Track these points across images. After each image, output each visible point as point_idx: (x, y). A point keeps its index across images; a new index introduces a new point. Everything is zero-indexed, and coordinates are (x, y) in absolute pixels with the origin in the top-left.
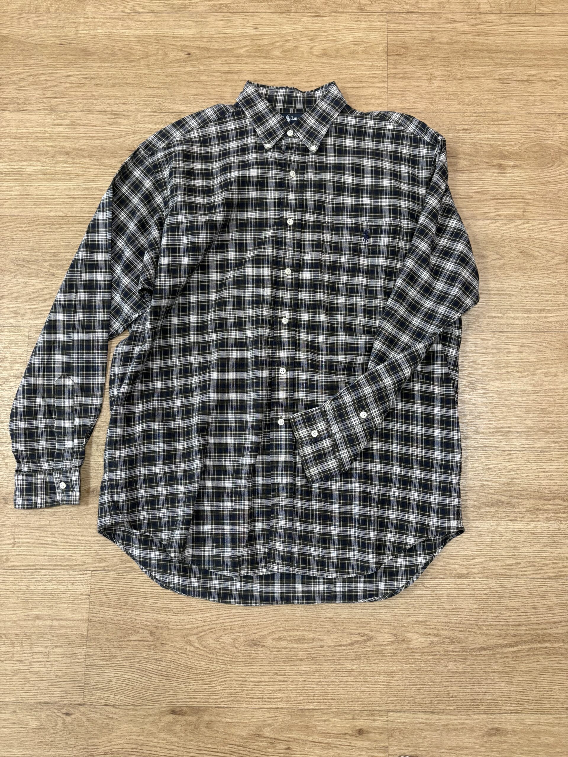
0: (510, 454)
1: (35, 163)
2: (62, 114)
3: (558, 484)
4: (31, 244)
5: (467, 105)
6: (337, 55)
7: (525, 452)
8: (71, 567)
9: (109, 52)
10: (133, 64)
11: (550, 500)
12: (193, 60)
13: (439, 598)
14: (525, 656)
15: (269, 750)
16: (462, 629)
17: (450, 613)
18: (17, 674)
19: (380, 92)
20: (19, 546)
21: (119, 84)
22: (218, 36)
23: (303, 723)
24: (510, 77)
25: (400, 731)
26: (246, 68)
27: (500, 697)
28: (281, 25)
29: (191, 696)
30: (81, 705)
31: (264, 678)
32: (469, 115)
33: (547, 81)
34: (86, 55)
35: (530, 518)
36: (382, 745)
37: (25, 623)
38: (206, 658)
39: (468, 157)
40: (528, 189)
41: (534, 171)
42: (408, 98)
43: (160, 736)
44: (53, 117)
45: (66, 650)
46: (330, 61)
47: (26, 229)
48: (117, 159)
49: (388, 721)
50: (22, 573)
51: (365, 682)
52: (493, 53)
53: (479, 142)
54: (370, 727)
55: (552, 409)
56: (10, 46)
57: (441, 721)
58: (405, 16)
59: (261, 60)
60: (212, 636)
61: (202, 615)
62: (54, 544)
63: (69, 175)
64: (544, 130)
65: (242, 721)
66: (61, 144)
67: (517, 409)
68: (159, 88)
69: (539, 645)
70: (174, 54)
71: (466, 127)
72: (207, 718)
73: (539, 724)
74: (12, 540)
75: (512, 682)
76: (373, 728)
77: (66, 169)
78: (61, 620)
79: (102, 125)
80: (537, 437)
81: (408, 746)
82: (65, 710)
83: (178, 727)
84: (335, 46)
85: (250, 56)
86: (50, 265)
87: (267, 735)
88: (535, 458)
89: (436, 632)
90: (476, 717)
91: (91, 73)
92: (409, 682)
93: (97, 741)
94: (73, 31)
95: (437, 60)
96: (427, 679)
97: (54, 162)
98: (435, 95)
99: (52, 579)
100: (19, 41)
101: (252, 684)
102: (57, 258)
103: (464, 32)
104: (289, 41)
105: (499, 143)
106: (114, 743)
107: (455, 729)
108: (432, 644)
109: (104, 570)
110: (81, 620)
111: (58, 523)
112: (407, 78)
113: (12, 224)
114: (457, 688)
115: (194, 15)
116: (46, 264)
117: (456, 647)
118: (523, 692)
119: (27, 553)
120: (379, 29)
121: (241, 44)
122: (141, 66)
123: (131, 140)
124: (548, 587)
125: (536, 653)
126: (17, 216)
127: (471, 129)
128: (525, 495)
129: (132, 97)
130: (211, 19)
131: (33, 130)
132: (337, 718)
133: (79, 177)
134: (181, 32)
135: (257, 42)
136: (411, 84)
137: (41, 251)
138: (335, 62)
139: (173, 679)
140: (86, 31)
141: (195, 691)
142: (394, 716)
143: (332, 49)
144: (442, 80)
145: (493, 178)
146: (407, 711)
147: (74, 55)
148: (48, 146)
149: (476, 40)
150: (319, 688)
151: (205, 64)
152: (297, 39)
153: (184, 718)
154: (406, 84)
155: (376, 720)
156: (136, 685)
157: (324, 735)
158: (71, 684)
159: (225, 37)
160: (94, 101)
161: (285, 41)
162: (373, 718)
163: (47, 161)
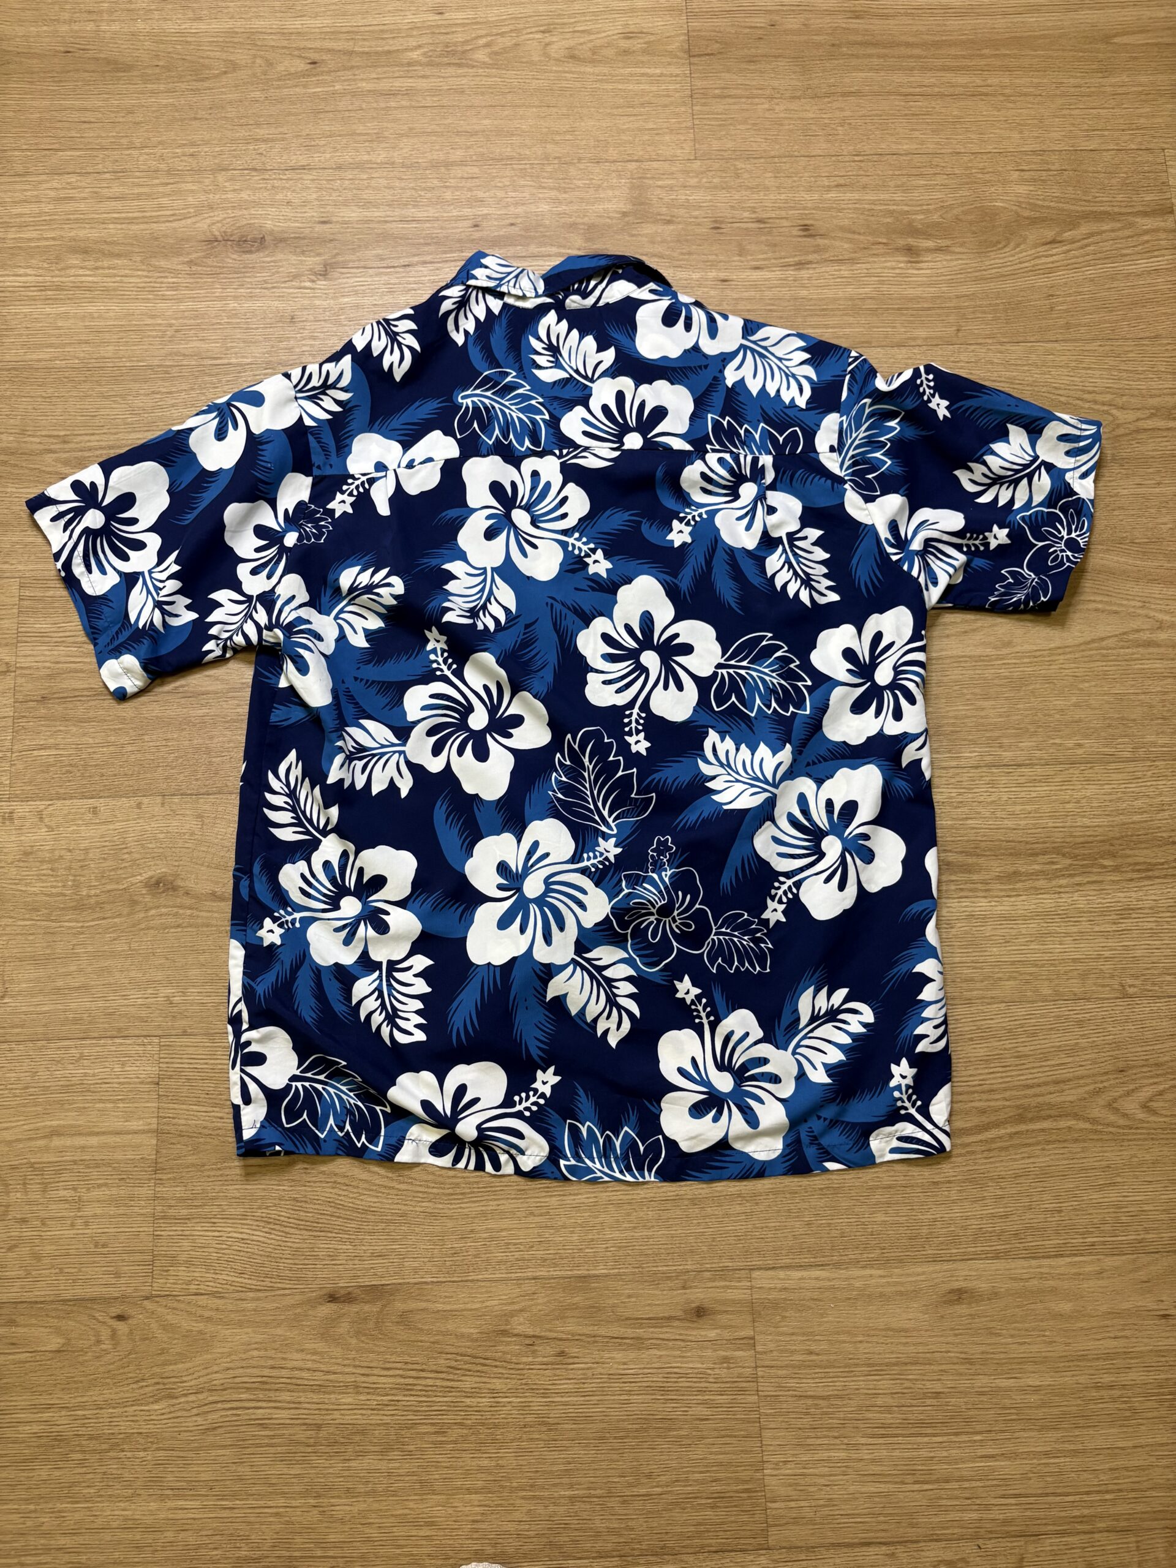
0: (958, 774)
1: (22, 271)
2: (73, 179)
3: (1050, 825)
4: (17, 423)
5: (843, 141)
6: (595, 57)
7: (984, 769)
8: (119, 1030)
9: (161, 63)
10: (206, 84)
11: (1037, 855)
12: (322, 74)
14: (1006, 1149)
15: (524, 1359)
18: (15, 1246)
19: (679, 123)
20: (12, 997)
21: (182, 120)
22: (367, 29)
23: (587, 1303)
24: (918, 90)
25: (775, 1305)
26: (422, 84)
27: (965, 1228)
28: (486, 6)
29: (367, 1264)
30: (147, 1298)
31: (506, 1223)
32: (847, 159)
33: (986, 95)
34: (118, 70)
35: (1001, 890)
36: (743, 1334)
37: (33, 1143)
38: (391, 1191)
39: (850, 236)
40: (964, 290)
41: (972, 256)
42: (732, 133)
43: (307, 1346)
44: (55, 185)
45: (114, 1191)
46: (582, 69)
47: (8, 393)
48: (181, 259)
49: (751, 1288)
50: (21, 1047)
51: (705, 1217)
52: (885, 47)
53: (868, 207)
54: (717, 1302)
55: (1031, 688)
57: (852, 1281)
59: (451, 70)
62: (84, 988)
63: (89, 289)
64: (986, 183)
65: (469, 1306)
66: (72, 234)
67: (965, 691)
68: (258, 125)
69: (1031, 1126)
70: (286, 63)
71: (842, 181)
72: (400, 1306)
73: (1042, 1277)
75: (984, 1198)
76: (724, 1302)
77: (84, 279)
78: (104, 1133)
79: (149, 196)
80: (1005, 741)
81: (793, 1334)
82: (115, 1311)
83: (344, 1328)
84: (591, 41)
85: (430, 64)
86: (57, 460)
87: (520, 1329)
88: (1004, 779)
90: (920, 1270)
91: (127, 102)
92: (789, 1211)
93: (180, 1366)
94: (90, 26)
95: (782, 63)
96: (822, 1203)
97: (59, 267)
98: (782, 125)
99: (82, 1057)
101: (485, 1235)
104: (502, 34)
105: (906, 208)
106: (216, 1368)
107: (882, 1295)
109: (185, 1034)
110: (144, 1132)
111: (90, 949)
112: (729, 96)
114: (880, 1217)
116: (48, 458)
118: (1006, 1216)
119: (31, 1009)
120: (671, 9)
121: (411, 42)
122: (223, 86)
123: (208, 221)
124: (1042, 1016)
125: (1028, 1141)
127: (850, 185)
128: (990, 850)
129: (206, 143)
131: (18, 210)
132: (653, 1289)
133: (108, 292)
134: (297, 24)
135: (442, 37)
136: (736, 107)
137: (39, 433)
138: (591, 70)
139: (330, 1235)
140: (115, 27)
141: (373, 1255)
142: (762, 1278)
143: (584, 47)
144: (793, 98)
145: (897, 271)
146: (787, 1267)
147: (93, 71)
148: (47, 239)
149: (852, 26)
150: (616, 1234)
151: (345, 81)
152: (517, 30)
153: (354, 1308)
154: (727, 107)
155: (728, 1287)
156: (256, 1252)
157: (629, 1322)
158: (125, 1257)
159: (382, 31)
160: (135, 153)
161: (497, 34)
162: (723, 1283)
163: (46, 265)
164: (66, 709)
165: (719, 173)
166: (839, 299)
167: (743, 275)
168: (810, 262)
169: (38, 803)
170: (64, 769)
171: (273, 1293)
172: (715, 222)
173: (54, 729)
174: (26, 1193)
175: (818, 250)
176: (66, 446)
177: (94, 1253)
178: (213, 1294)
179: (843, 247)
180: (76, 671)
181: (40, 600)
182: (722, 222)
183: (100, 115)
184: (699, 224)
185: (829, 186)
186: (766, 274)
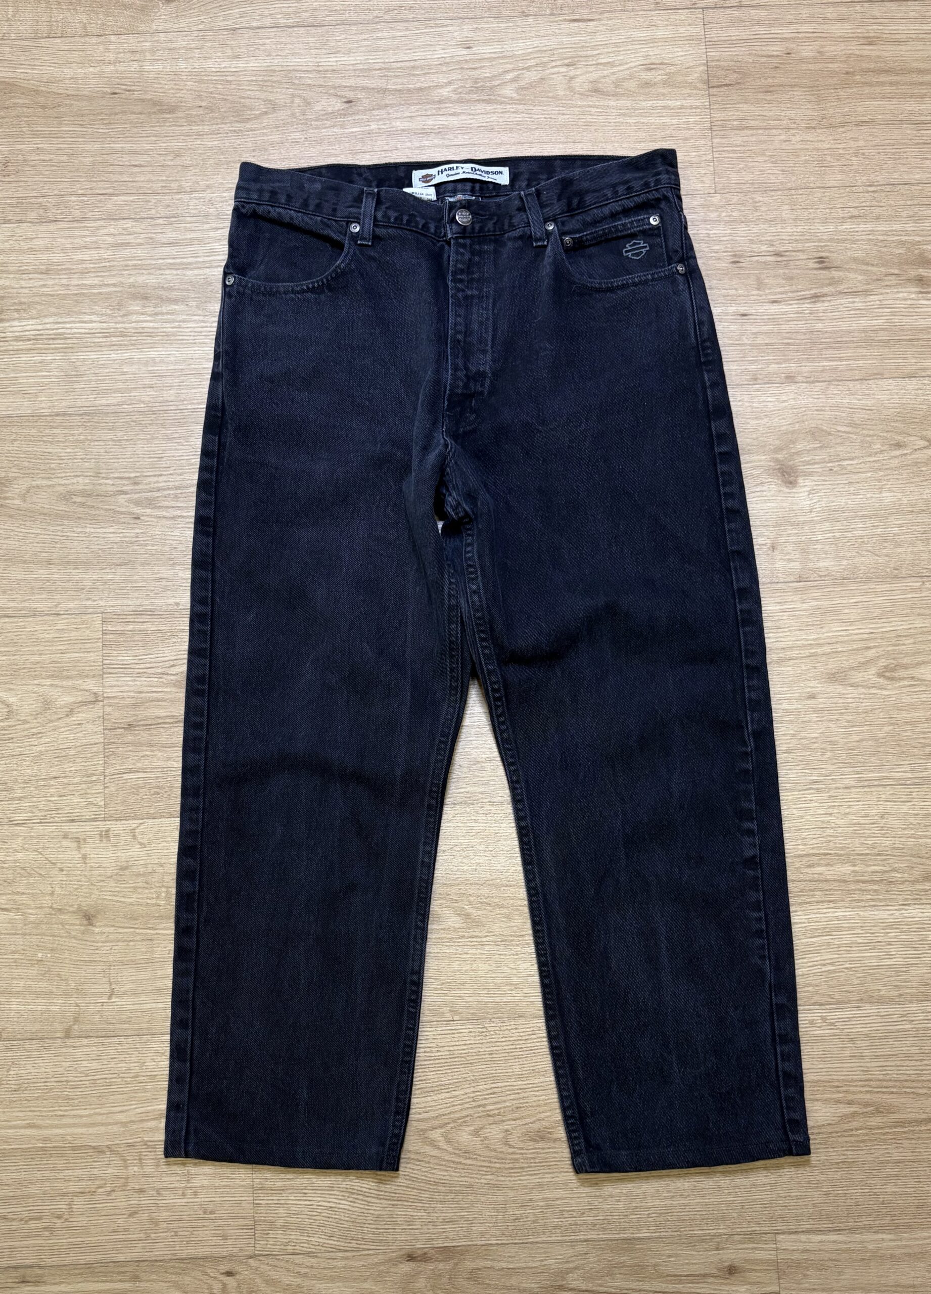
1: (87, 318)
2: (129, 224)
4: (92, 465)
5: (857, 171)
6: (618, 90)
9: (203, 104)
10: (248, 126)
12: (358, 113)
13: (852, 1040)
16: (894, 1090)
17: (873, 1064)
18: (136, 1213)
19: (699, 156)
20: (118, 996)
22: (399, 65)
23: (633, 1262)
25: (798, 1264)
26: (454, 121)
28: (513, 39)
29: (439, 1228)
30: (251, 1257)
31: (560, 1193)
32: (861, 189)
34: (163, 112)
36: (769, 1288)
38: (459, 1166)
39: (864, 267)
42: (751, 165)
44: (112, 231)
46: (606, 103)
47: (82, 437)
49: (777, 1249)
50: (130, 1041)
52: (897, 74)
53: (881, 238)
54: (746, 1261)
56: (20, 101)
57: (866, 1244)
58: (736, 13)
59: (481, 107)
60: (467, 1129)
61: (448, 1095)
63: (150, 335)
65: (530, 1265)
66: (131, 280)
70: (323, 103)
71: (856, 212)
72: (469, 1264)
74: (107, 986)
76: (754, 1262)
77: (145, 325)
79: (201, 241)
82: (224, 1268)
83: (421, 1283)
84: (614, 73)
85: (460, 101)
86: (129, 501)
87: (574, 1284)
89: (850, 1097)
91: (175, 144)
92: (809, 1182)
94: (135, 66)
95: (798, 93)
96: (838, 1175)
97: (122, 313)
98: (798, 156)
100: (37, 91)
101: (542, 1204)
102: (141, 487)
103: (845, 39)
104: (528, 69)
105: (917, 239)
107: (892, 1256)
108: (844, 1118)
113: (55, 431)
114: (890, 1188)
115: (353, 28)
116: (122, 499)
117: (885, 1119)
119: (136, 1007)
120: (690, 38)
121: (442, 79)
122: (265, 128)
126: (64, 415)
127: (864, 216)
130: (385, 34)
131: (78, 256)
132: (690, 1250)
133: (168, 338)
134: (331, 61)
135: (471, 73)
136: (754, 139)
137: (112, 475)
138: (614, 104)
139: (406, 1203)
140: (159, 66)
141: (444, 1221)
142: (786, 1242)
143: (607, 80)
144: (808, 128)
145: (909, 302)
146: (808, 1232)
147: (141, 113)
148: (108, 285)
149: (866, 53)
150: (657, 1203)
151: (380, 120)
152: (543, 65)
153: (431, 1266)
154: (745, 139)
155: (756, 1249)
156: (343, 1218)
157: (669, 1278)
158: (230, 1222)
159: (413, 67)
160: (185, 197)
161: (523, 69)
162: (751, 1246)
163: (109, 312)
164: (151, 735)
165: (739, 207)
166: (853, 331)
167: (761, 310)
168: (825, 295)
169: (131, 822)
170: (152, 792)
171: (359, 1254)
172: (735, 256)
173: (141, 754)
174: (141, 1166)
175: (833, 282)
176: (136, 487)
177: (203, 1219)
178: (308, 1254)
179: (855, 279)
180: (158, 700)
181: (122, 633)
182: (741, 256)
183: (149, 159)
184: (719, 259)
185: (843, 218)
186: (783, 308)
